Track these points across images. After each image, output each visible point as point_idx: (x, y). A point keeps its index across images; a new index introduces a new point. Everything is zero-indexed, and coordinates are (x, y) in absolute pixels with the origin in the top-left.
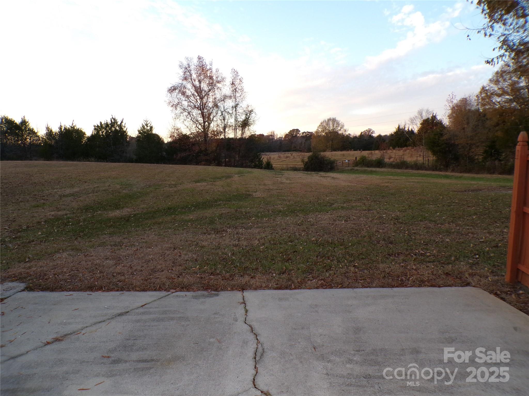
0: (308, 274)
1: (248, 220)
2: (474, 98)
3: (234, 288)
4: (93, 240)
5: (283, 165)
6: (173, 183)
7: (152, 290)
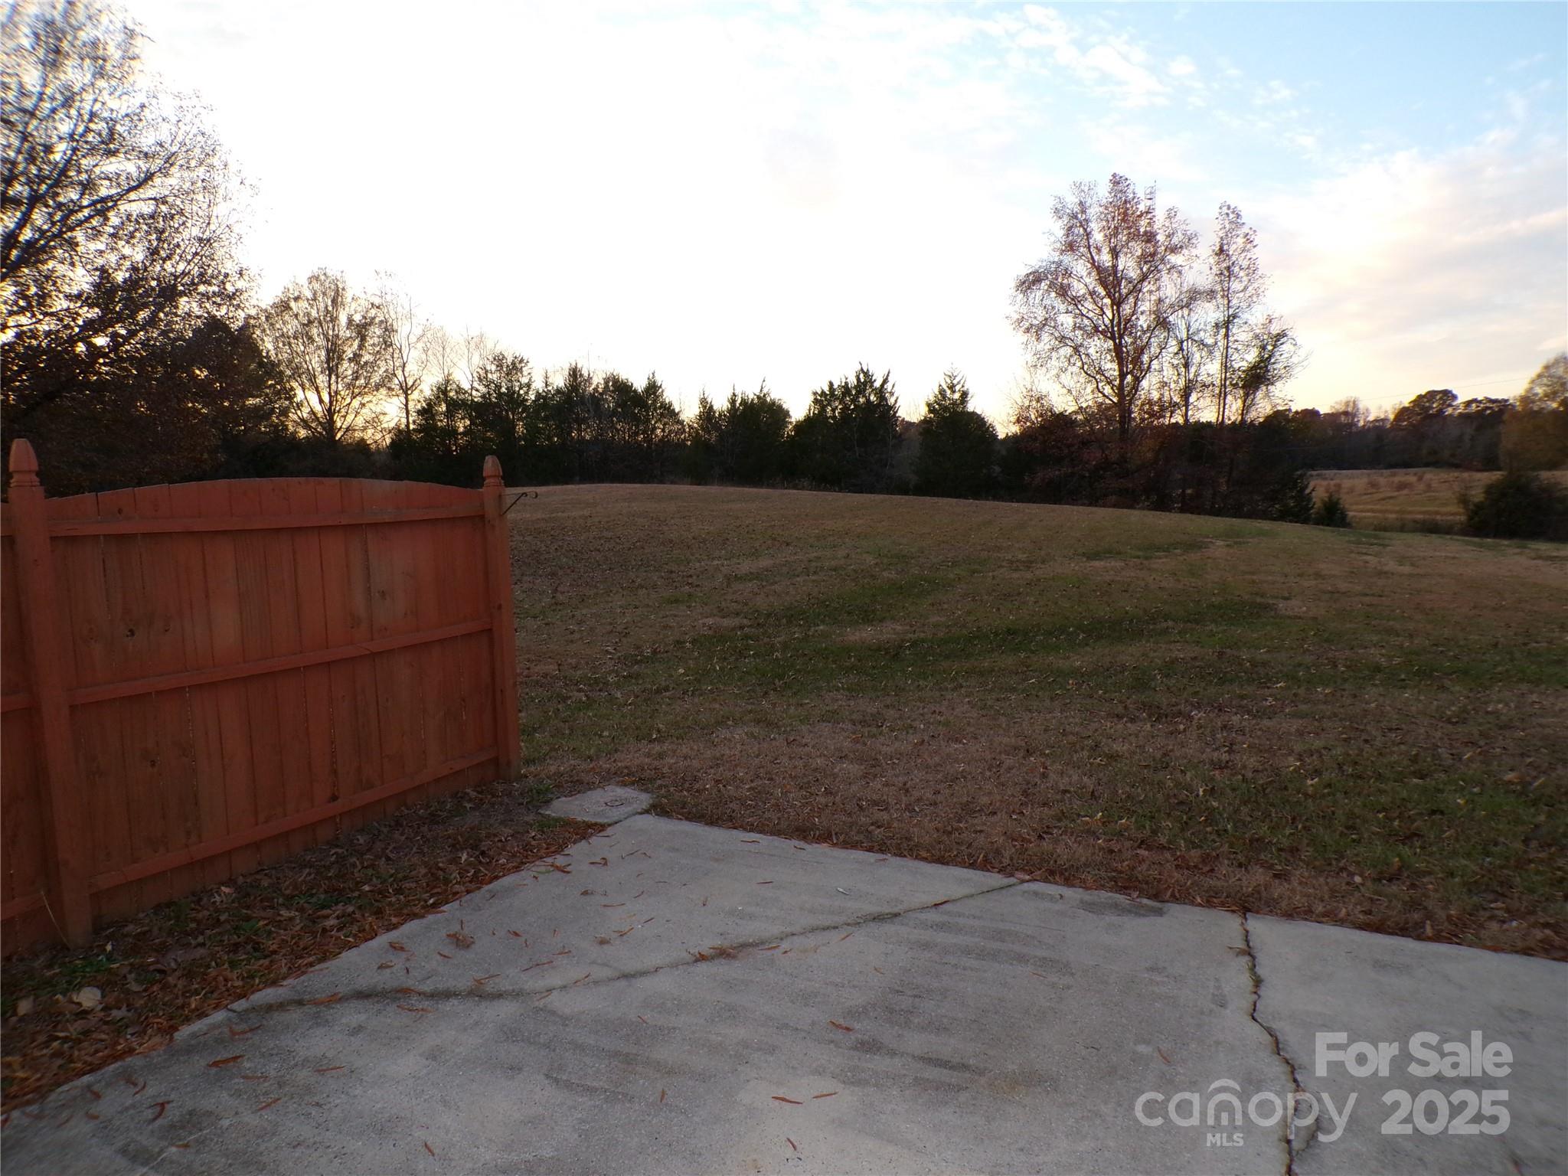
0: (1491, 897)
1: (1264, 688)
3: (1215, 900)
4: (807, 701)
5: (1386, 511)
6: (1022, 557)
7: (963, 864)
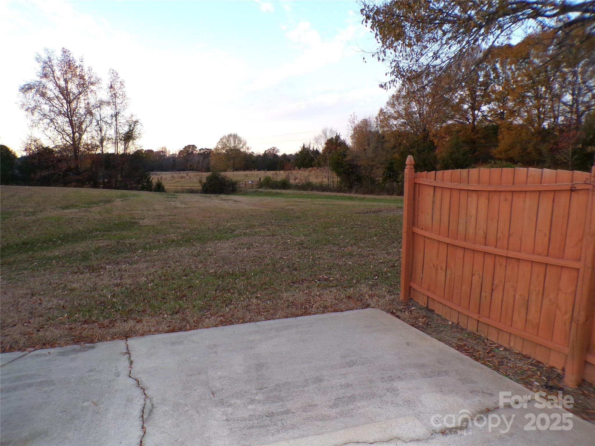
0: (206, 311)
1: (134, 253)
2: (373, 121)
3: (115, 337)
5: (178, 186)
6: (31, 210)
